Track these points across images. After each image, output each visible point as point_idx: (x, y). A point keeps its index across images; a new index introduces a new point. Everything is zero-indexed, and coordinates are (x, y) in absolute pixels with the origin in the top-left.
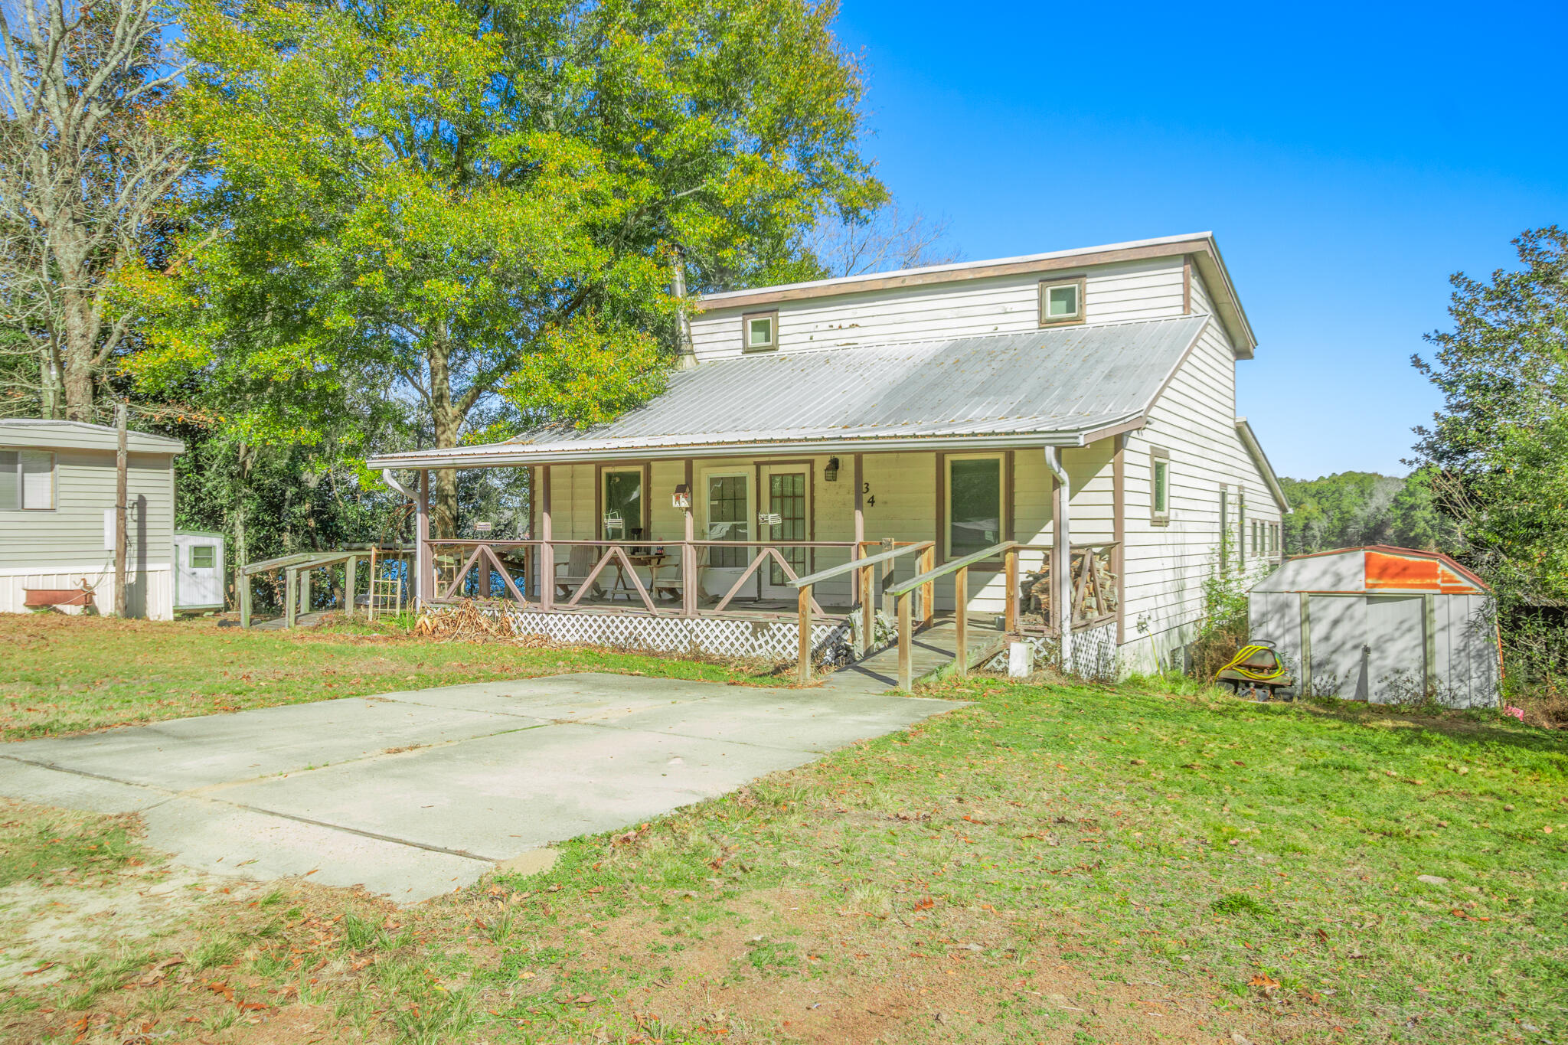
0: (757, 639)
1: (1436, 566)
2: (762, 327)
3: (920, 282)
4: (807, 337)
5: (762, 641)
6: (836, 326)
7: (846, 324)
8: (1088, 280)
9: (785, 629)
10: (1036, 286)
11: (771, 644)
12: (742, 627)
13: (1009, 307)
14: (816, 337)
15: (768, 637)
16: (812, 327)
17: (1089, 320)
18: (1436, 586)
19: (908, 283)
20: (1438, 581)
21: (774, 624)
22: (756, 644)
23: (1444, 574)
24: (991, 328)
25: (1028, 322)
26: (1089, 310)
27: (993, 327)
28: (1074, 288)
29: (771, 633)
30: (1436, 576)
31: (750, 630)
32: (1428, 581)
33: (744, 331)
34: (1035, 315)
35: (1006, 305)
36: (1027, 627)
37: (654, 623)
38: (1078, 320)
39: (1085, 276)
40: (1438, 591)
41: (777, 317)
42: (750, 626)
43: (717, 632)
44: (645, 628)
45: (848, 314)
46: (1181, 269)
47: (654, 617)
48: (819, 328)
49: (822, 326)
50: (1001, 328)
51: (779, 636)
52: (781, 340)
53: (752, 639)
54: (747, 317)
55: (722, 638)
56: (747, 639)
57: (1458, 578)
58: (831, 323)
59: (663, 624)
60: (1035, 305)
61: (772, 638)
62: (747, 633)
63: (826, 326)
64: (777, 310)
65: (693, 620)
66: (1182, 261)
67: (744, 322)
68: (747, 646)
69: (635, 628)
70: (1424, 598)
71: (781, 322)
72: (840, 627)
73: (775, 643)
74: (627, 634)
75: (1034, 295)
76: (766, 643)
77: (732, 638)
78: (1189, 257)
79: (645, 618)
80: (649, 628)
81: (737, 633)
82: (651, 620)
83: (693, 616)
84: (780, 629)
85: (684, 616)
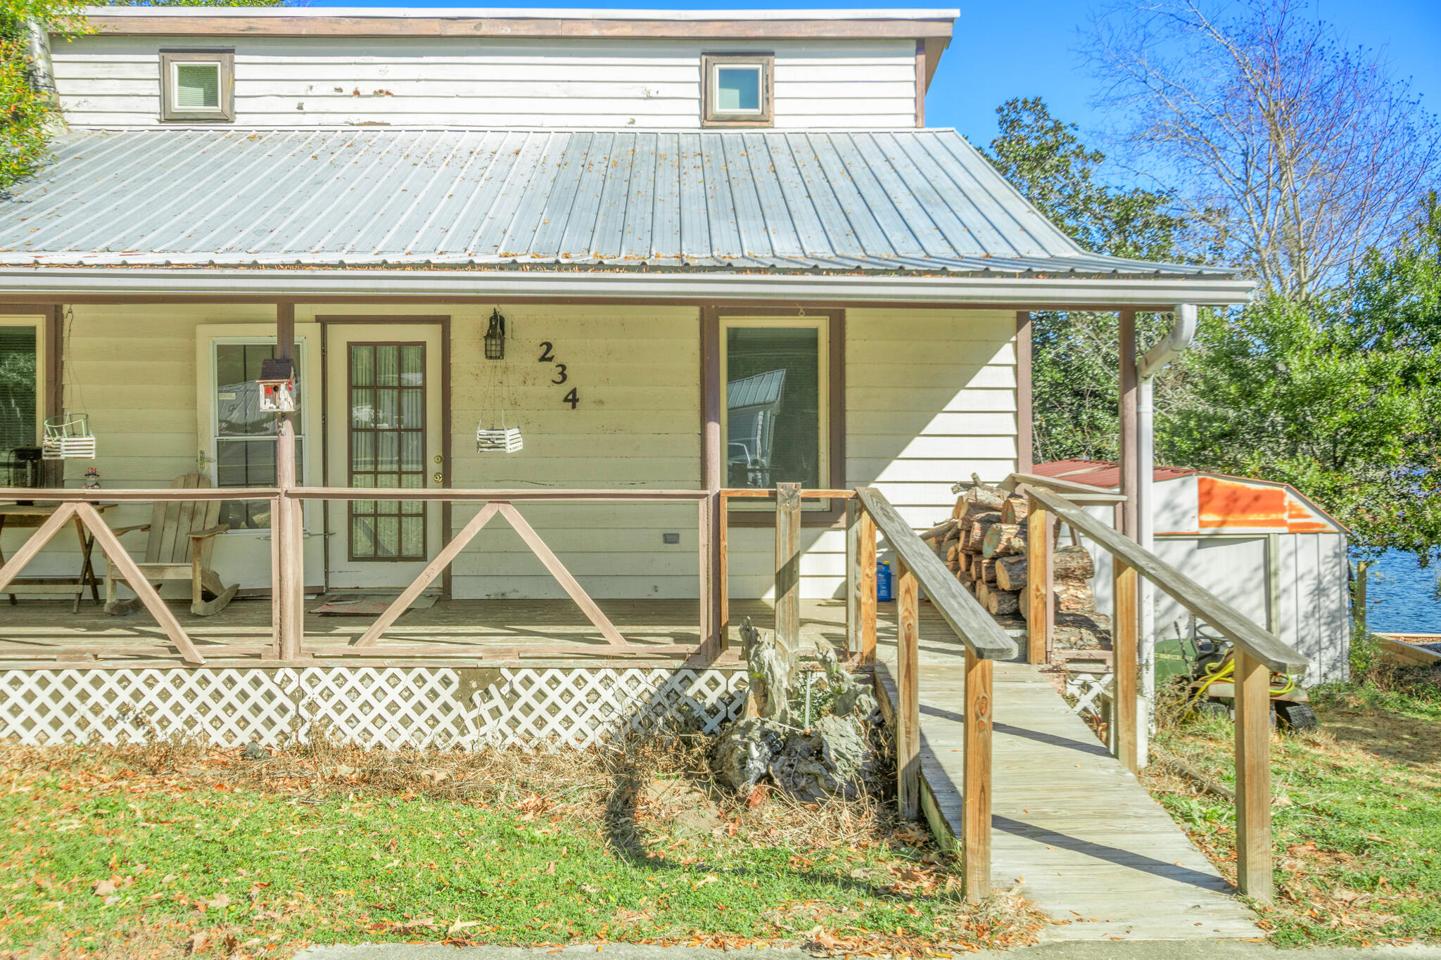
0: (470, 704)
1: (1282, 496)
2: (203, 78)
3: (507, 31)
4: (292, 105)
5: (483, 709)
6: (348, 88)
7: (366, 88)
8: (777, 61)
9: (540, 682)
10: (696, 61)
11: (507, 715)
12: (433, 681)
13: (653, 89)
14: (309, 105)
15: (498, 701)
16: (301, 88)
17: (778, 121)
18: (1281, 523)
19: (486, 30)
20: (1285, 516)
21: (514, 670)
22: (468, 718)
23: (1292, 507)
24: (624, 121)
25: (686, 116)
26: (778, 106)
27: (628, 119)
28: (756, 71)
29: (505, 689)
30: (1282, 509)
31: (455, 686)
32: (1273, 516)
33: (163, 81)
34: (695, 107)
35: (649, 86)
36: (1073, 653)
37: (191, 681)
38: (764, 120)
39: (772, 54)
40: (1285, 529)
41: (232, 64)
42: (455, 678)
43: (367, 694)
44: (164, 695)
45: (371, 72)
46: (912, 60)
47: (191, 667)
48: (315, 92)
49: (321, 88)
50: (640, 121)
51: (527, 696)
52: (240, 105)
53: (459, 708)
54: (169, 56)
55: (380, 708)
56: (446, 708)
57: (1308, 511)
58: (339, 85)
59: (217, 682)
60: (694, 91)
61: (510, 703)
62: (446, 695)
63: (328, 88)
64: (232, 51)
65: (299, 669)
66: (913, 48)
67: (163, 67)
68: (446, 722)
69: (137, 695)
70: (1267, 541)
71: (240, 72)
72: (674, 674)
73: (516, 712)
74: (111, 710)
75: (694, 75)
76: (496, 713)
77: (406, 708)
78: (921, 44)
79: (165, 671)
80: (178, 695)
81: (420, 695)
82: (183, 674)
83: (300, 661)
84: (528, 682)
85: (275, 662)
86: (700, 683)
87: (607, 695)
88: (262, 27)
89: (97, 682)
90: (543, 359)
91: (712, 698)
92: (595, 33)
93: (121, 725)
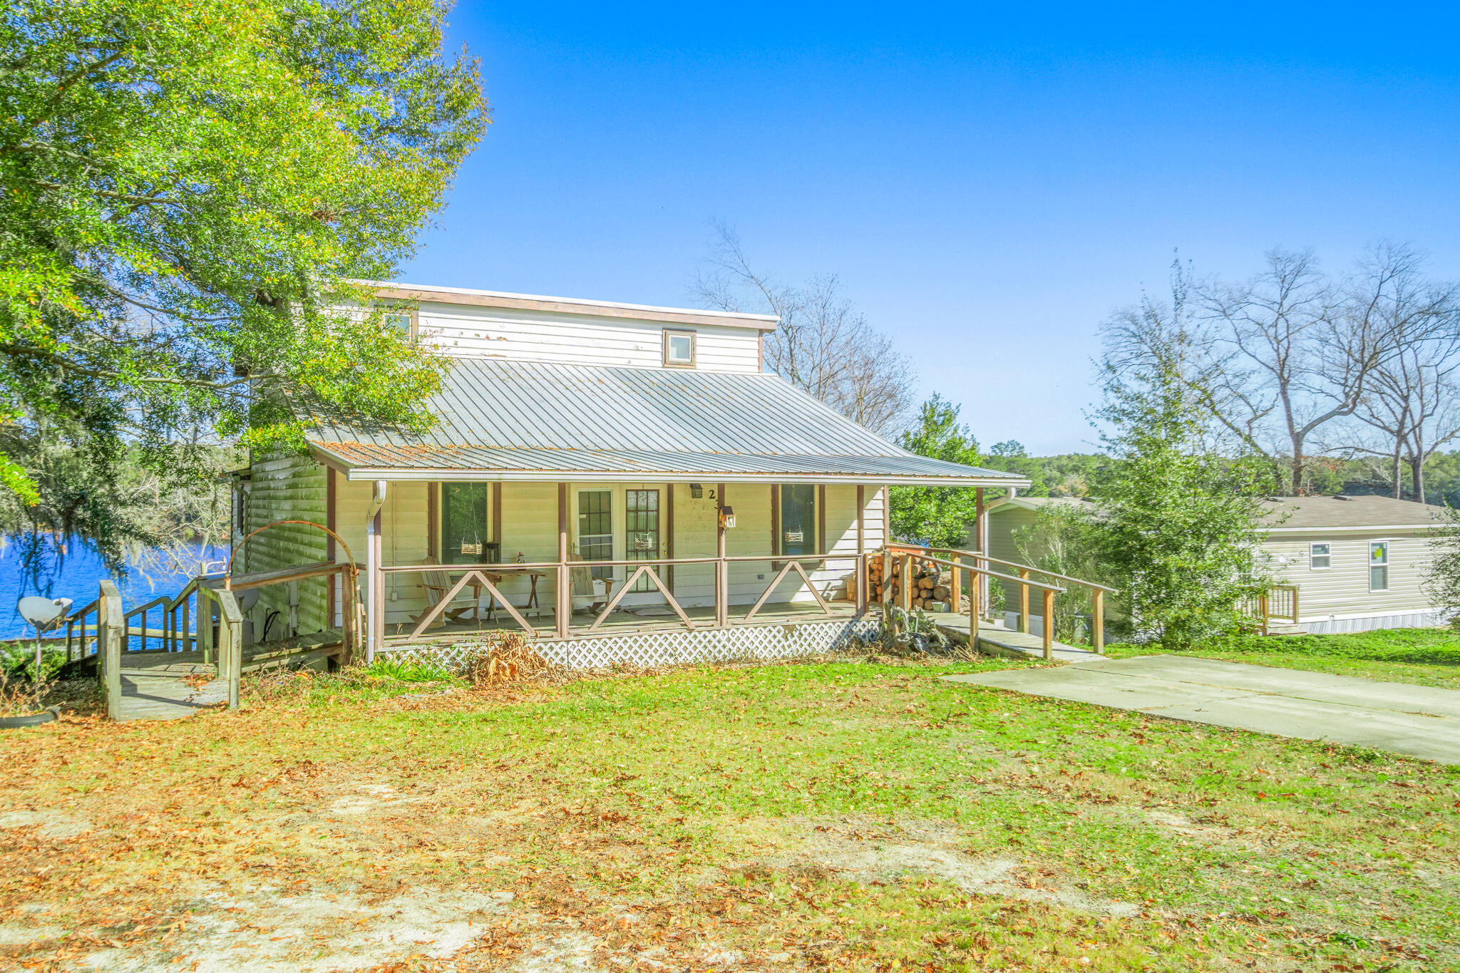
0: (787, 639)
2: (400, 323)
3: (571, 310)
5: (791, 641)
6: (483, 335)
7: (494, 335)
8: (698, 335)
9: (809, 629)
10: (660, 333)
11: (799, 642)
13: (640, 345)
14: (461, 343)
15: (796, 637)
16: (456, 333)
17: (698, 366)
19: (560, 309)
22: (786, 644)
24: (627, 361)
25: (655, 360)
26: (699, 358)
28: (689, 340)
29: (798, 633)
34: (659, 356)
35: (638, 344)
37: (690, 637)
38: (692, 365)
39: (696, 332)
41: (418, 316)
43: (752, 638)
44: (680, 643)
45: (496, 326)
46: (756, 339)
47: (690, 631)
48: (464, 336)
49: (468, 334)
50: (634, 362)
51: (805, 635)
52: (421, 341)
53: (783, 641)
55: (756, 643)
56: (779, 642)
58: (478, 332)
59: (700, 637)
60: (659, 348)
61: (800, 638)
62: (779, 637)
63: (471, 334)
64: (419, 309)
65: (728, 629)
66: (757, 333)
68: (778, 647)
69: (670, 644)
71: (422, 321)
72: (851, 622)
73: (802, 641)
74: (661, 651)
75: (659, 339)
76: (795, 642)
77: (765, 642)
78: (761, 332)
79: (680, 634)
80: (685, 643)
81: (770, 637)
82: (687, 634)
83: (729, 626)
84: (805, 629)
85: (719, 627)
86: (859, 625)
87: (831, 633)
88: (440, 298)
89: (656, 640)
90: (711, 498)
91: (864, 631)
92: (615, 315)
93: (665, 657)
